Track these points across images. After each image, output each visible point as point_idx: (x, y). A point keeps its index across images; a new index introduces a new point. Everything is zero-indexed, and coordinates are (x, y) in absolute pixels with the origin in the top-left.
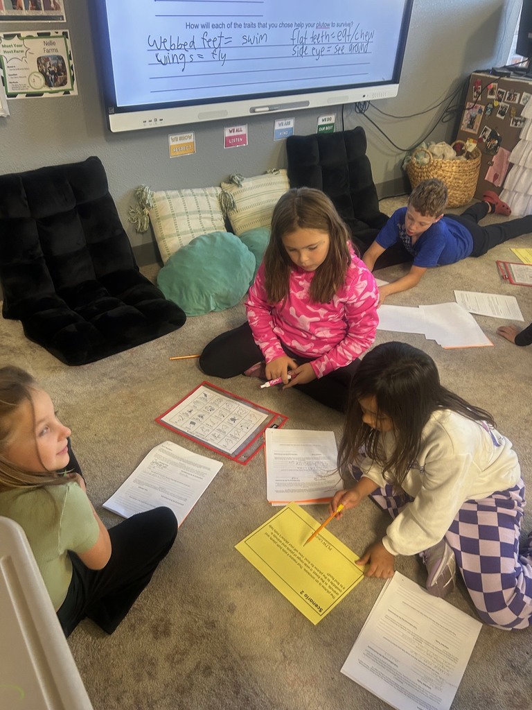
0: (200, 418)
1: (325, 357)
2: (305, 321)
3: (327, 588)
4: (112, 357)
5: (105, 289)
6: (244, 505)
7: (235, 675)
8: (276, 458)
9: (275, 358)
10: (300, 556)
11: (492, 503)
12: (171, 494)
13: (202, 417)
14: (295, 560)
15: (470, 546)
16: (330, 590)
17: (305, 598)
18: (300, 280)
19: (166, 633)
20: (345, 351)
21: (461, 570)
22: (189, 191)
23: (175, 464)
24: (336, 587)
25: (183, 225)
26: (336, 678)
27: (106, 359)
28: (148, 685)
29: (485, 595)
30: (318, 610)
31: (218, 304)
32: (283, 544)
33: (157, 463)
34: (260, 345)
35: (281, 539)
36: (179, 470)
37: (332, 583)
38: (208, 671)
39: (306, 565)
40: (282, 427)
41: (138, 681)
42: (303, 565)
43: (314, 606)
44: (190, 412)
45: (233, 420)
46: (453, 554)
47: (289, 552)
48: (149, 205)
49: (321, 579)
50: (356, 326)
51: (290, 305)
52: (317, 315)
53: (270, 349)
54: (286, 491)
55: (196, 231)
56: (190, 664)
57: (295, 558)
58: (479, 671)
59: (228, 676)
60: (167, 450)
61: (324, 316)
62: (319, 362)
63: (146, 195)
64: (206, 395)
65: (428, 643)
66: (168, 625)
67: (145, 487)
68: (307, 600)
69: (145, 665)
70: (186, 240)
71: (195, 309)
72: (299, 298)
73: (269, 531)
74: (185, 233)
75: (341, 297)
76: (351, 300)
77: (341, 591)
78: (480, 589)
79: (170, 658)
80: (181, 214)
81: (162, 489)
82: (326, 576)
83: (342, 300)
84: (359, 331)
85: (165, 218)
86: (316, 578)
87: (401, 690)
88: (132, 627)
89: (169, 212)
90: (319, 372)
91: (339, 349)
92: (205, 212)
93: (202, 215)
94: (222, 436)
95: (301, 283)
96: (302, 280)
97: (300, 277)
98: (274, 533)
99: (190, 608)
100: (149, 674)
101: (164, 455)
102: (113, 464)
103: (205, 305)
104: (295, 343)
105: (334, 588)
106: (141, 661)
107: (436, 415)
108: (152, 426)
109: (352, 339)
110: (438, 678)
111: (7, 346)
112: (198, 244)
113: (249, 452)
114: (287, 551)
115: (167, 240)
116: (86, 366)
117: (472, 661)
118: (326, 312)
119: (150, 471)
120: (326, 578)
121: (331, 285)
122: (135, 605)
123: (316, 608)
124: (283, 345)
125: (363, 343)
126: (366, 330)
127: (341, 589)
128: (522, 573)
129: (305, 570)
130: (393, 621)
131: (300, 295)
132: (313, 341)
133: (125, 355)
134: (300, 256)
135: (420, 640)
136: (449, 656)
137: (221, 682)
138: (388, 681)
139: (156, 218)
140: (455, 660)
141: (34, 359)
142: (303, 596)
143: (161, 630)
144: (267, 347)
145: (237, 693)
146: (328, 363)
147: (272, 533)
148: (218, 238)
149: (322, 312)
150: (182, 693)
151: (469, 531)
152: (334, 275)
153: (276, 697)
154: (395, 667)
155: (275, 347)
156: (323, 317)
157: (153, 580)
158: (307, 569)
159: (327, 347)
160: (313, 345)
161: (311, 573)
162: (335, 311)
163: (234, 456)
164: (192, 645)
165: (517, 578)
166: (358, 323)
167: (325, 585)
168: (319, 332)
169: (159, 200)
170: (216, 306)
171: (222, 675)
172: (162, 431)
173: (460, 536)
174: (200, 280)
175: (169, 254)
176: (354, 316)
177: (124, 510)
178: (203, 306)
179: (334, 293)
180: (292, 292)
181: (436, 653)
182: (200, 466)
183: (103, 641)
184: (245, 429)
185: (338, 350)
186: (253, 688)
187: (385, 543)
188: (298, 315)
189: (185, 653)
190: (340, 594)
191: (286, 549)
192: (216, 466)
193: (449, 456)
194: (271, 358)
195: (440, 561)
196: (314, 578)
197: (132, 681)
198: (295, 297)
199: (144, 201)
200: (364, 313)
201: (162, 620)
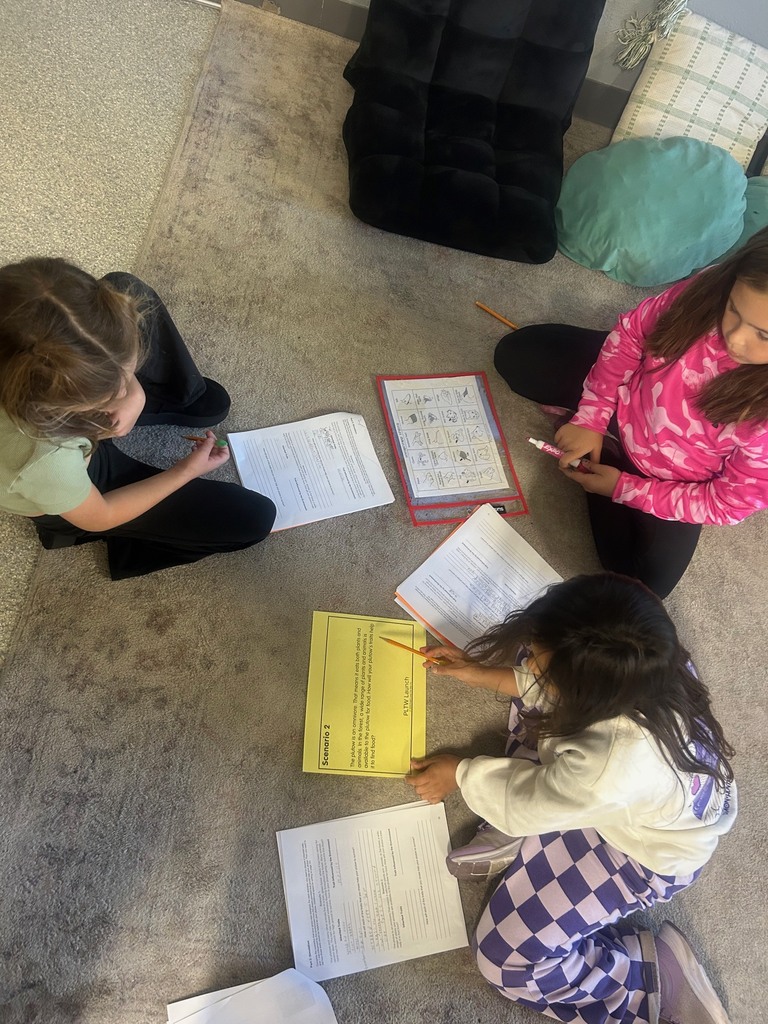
0: (428, 420)
1: (648, 485)
2: (662, 419)
3: (356, 750)
4: (414, 242)
5: (493, 127)
6: (367, 571)
7: (181, 732)
8: (458, 550)
9: (584, 426)
10: (366, 688)
11: (619, 863)
12: (307, 487)
13: (432, 419)
14: (356, 687)
15: (540, 872)
16: (356, 754)
17: (323, 735)
18: (710, 355)
19: (161, 629)
20: (680, 503)
21: (503, 881)
22: (747, 47)
23: (345, 454)
24: (366, 758)
25: (687, 100)
26: (266, 834)
27: (404, 238)
28: (100, 660)
29: (495, 931)
30: (322, 760)
31: (619, 268)
32: (364, 658)
33: (327, 434)
34: (586, 391)
35: (368, 651)
36: (342, 465)
37: (367, 749)
38: (162, 703)
39: (362, 703)
40: (510, 519)
41: (97, 650)
42: (359, 700)
43: (323, 752)
44: (426, 400)
45: (463, 456)
46: (513, 858)
47: (360, 673)
48: (663, 29)
49: (361, 735)
50: (727, 485)
51: (662, 379)
52: (685, 425)
53: (591, 409)
54: (428, 599)
55: (700, 122)
56: (152, 680)
57: (360, 685)
58: (408, 979)
59: (173, 727)
60: (352, 427)
61: (691, 436)
62: (632, 484)
63: (671, 11)
64: (466, 393)
65: (389, 900)
66: (169, 623)
67: (289, 451)
68: (323, 740)
69: (115, 641)
70: (674, 128)
71: (581, 252)
72: (684, 378)
73: (365, 630)
74: (680, 114)
75: (737, 435)
76: (749, 451)
77: (366, 766)
78: (497, 919)
79: (142, 657)
80: (698, 78)
81: (303, 470)
82: (370, 737)
83: (736, 439)
84: (725, 494)
85: (670, 68)
86: (358, 727)
87: (313, 910)
88: (138, 593)
89: (682, 62)
90: (619, 495)
91: (677, 492)
92: (742, 99)
93: (734, 103)
94: (429, 465)
95: (707, 362)
96: (713, 358)
97: (713, 351)
98: (368, 638)
99: (206, 626)
100: (111, 652)
101: (343, 432)
102: (284, 392)
103: (599, 255)
104: (628, 430)
105: (363, 755)
106: (116, 633)
107: (622, 723)
108: (367, 380)
109: (705, 496)
110: (360, 940)
111: (313, 124)
112: (674, 153)
113: (436, 514)
114: (360, 669)
115: (644, 108)
116: (371, 230)
117: (413, 963)
118: (700, 431)
119: (312, 437)
120: (366, 738)
121: (742, 407)
122: (159, 573)
123: (322, 756)
124: (614, 419)
125: (715, 514)
126: (736, 502)
127: (369, 765)
128: (561, 959)
129: (355, 707)
130: (381, 843)
131: (689, 376)
132: (652, 450)
133: (430, 250)
134: (736, 329)
135: (386, 888)
136: (396, 933)
137: (162, 726)
138: (310, 889)
139: (658, 59)
140: (398, 944)
141: (326, 168)
142: (324, 731)
143: (159, 622)
144: (590, 403)
145: (166, 750)
146: (642, 497)
147: (365, 635)
148: (711, 165)
149: (696, 427)
150: (121, 699)
151: (559, 859)
152: (759, 398)
153: (195, 790)
154: (331, 885)
155: (600, 411)
156: (688, 436)
157: (200, 564)
158: (358, 709)
159: (665, 473)
160: (649, 454)
161: (358, 717)
162: (713, 444)
163: (413, 503)
164: (171, 665)
165: (548, 958)
166: (734, 485)
167: (357, 744)
168: (669, 446)
169: (686, 30)
170: (614, 270)
171: (170, 719)
172: (372, 398)
173: (543, 851)
174: (623, 213)
175: (628, 133)
176: (735, 472)
177: (243, 458)
178: (595, 255)
179: (736, 420)
180: (682, 362)
181: (387, 918)
182: (368, 482)
183: (102, 579)
184: (463, 481)
185: (673, 493)
186: (183, 760)
187: (461, 768)
188: (660, 403)
189: (158, 665)
190: (363, 768)
191: (361, 666)
192: (384, 496)
193: (585, 784)
194: (581, 421)
195: (490, 848)
196: (354, 725)
197: (91, 643)
198: (681, 373)
199: (661, 18)
200: (753, 481)
201: (169, 612)
